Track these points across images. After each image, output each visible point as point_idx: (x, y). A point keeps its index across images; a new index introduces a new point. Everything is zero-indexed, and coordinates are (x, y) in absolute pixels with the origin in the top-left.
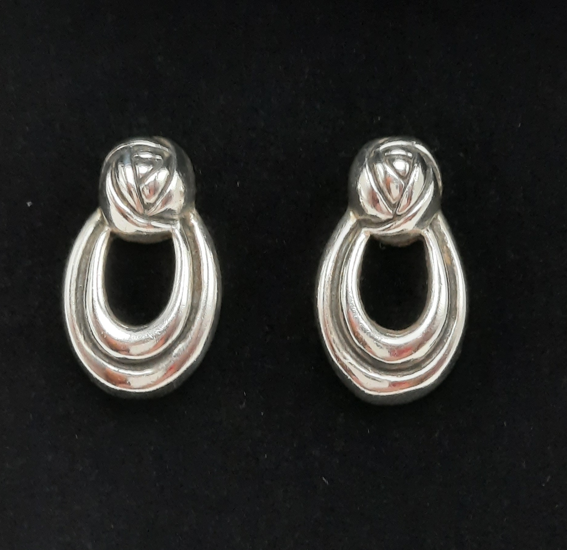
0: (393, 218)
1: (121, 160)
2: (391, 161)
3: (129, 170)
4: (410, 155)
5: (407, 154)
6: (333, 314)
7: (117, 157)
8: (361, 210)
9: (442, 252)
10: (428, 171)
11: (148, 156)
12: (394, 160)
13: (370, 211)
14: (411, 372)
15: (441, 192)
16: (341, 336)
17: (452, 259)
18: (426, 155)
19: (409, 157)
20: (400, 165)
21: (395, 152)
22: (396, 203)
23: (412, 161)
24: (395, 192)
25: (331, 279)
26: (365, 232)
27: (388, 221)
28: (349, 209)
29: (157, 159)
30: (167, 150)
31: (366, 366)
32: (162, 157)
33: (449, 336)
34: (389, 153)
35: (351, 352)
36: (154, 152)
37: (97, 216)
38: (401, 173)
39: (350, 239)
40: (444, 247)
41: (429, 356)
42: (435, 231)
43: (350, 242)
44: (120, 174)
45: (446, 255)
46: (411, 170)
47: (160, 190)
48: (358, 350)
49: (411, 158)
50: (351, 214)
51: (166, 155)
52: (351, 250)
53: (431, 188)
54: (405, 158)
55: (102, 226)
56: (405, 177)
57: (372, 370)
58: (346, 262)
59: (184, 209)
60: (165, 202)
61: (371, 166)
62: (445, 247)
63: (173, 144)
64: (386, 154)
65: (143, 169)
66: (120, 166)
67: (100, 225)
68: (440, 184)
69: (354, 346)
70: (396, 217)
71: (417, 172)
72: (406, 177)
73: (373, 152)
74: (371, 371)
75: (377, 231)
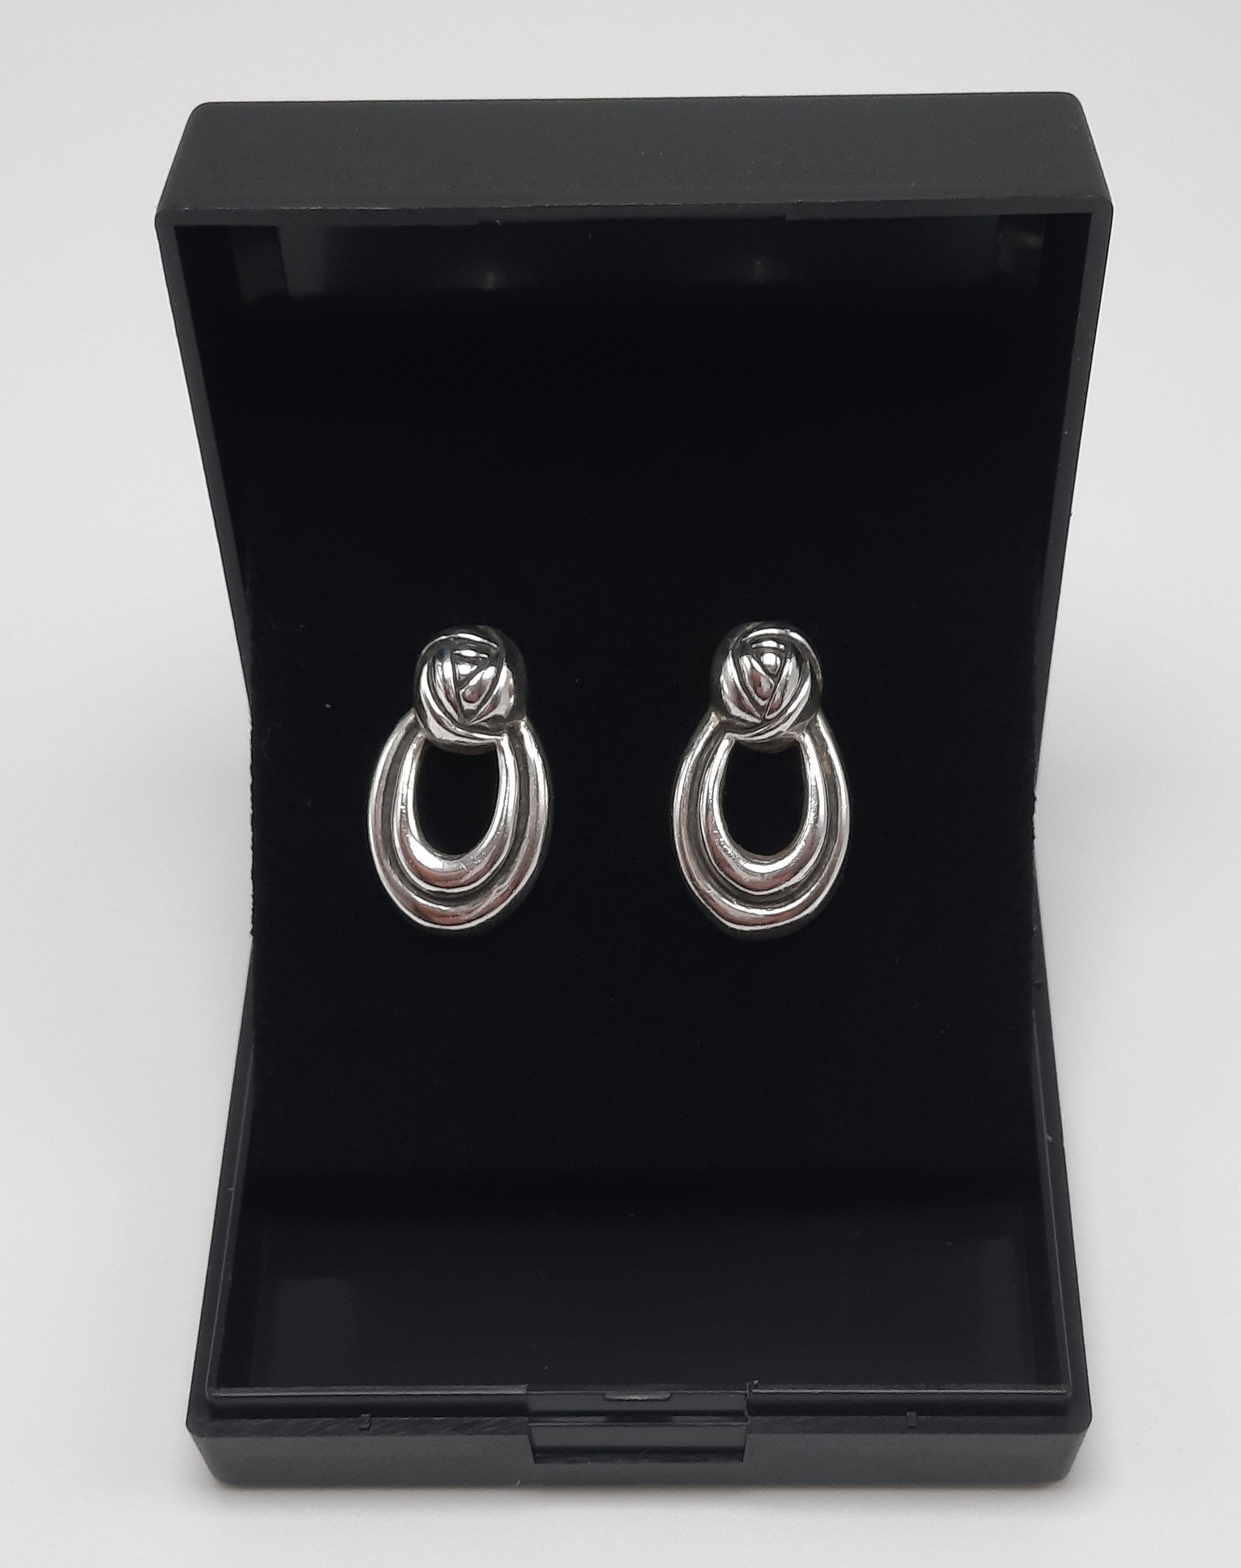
0: (761, 724)
1: (441, 657)
2: (758, 654)
3: (448, 665)
4: (782, 647)
5: (778, 646)
6: (692, 836)
7: (434, 652)
8: (723, 709)
9: (821, 761)
10: (804, 664)
11: (471, 654)
12: (762, 654)
13: (735, 711)
14: (783, 904)
15: (821, 686)
16: (700, 861)
17: (833, 769)
18: (802, 645)
19: (781, 650)
20: (770, 659)
21: (766, 644)
22: (765, 705)
23: (784, 654)
24: (765, 686)
25: (689, 793)
26: (728, 738)
27: (755, 726)
28: (710, 708)
29: (482, 658)
30: (495, 646)
31: (730, 897)
32: (488, 655)
33: (829, 860)
34: (759, 644)
35: (712, 881)
36: (477, 648)
37: (410, 718)
38: (769, 669)
39: (712, 744)
40: (823, 754)
41: (803, 886)
42: (813, 734)
43: (712, 749)
44: (437, 672)
45: (825, 763)
46: (783, 662)
47: (488, 688)
48: (721, 879)
49: (783, 652)
50: (713, 715)
51: (493, 652)
52: (713, 759)
53: (807, 685)
54: (776, 651)
55: (417, 730)
56: (775, 674)
57: (736, 901)
58: (710, 764)
59: (514, 713)
60: (494, 706)
61: (736, 661)
62: (825, 753)
63: (501, 636)
64: (754, 646)
65: (465, 669)
66: (438, 663)
67: (413, 728)
68: (819, 677)
69: (718, 876)
70: (765, 722)
71: (790, 666)
72: (776, 676)
73: (739, 642)
74: (735, 903)
75: (741, 737)
